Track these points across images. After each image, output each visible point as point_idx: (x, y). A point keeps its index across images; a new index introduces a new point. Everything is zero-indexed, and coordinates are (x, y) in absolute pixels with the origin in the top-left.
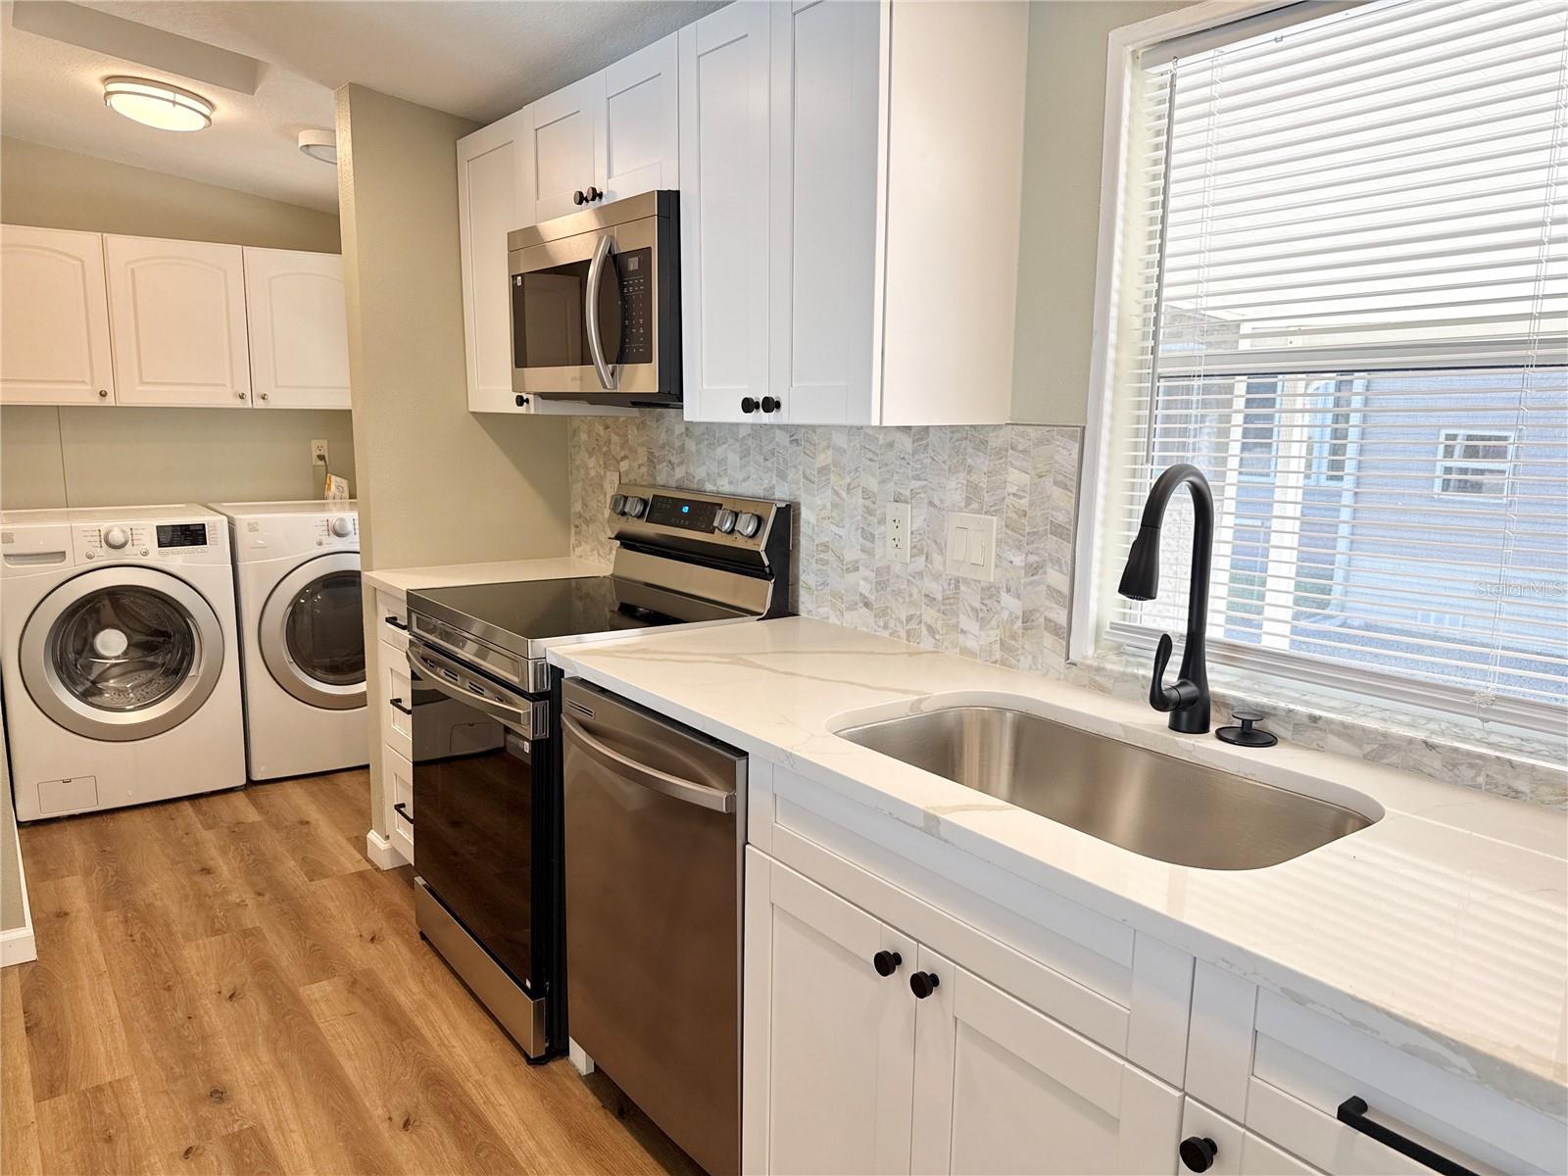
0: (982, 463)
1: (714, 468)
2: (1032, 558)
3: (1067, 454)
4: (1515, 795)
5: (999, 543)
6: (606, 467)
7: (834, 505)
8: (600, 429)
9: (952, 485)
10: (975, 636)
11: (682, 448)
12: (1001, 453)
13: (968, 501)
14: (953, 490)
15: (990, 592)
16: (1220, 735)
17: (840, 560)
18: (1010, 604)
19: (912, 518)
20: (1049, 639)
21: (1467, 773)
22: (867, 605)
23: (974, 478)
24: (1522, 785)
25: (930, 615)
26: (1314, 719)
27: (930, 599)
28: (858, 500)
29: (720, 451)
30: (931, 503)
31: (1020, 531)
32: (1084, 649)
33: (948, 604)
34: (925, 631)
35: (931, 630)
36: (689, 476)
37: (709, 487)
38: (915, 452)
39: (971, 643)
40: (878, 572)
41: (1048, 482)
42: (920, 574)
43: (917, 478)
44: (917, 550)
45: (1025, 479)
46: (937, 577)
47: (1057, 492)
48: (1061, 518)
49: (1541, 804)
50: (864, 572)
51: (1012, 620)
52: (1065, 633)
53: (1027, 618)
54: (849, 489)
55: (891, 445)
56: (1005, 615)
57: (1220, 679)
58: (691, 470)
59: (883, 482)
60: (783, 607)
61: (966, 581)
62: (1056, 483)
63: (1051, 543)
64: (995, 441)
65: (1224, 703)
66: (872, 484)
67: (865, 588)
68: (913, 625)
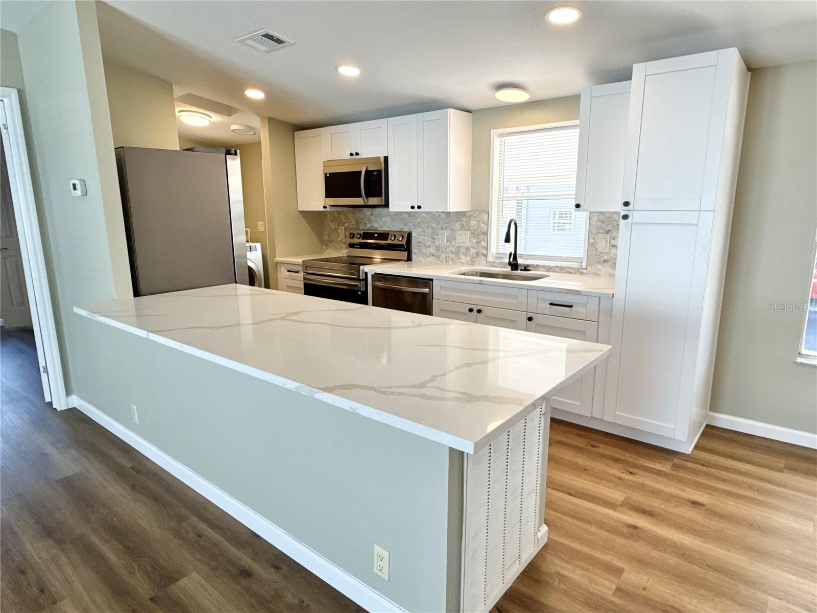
0: (464, 219)
1: (381, 224)
2: (478, 240)
3: (485, 217)
4: (570, 273)
5: (469, 237)
6: (339, 226)
7: (423, 231)
8: (336, 214)
9: (457, 224)
10: (464, 259)
11: (370, 219)
12: (469, 217)
13: (461, 228)
14: (457, 226)
15: (468, 249)
16: (521, 270)
17: (425, 245)
18: (473, 251)
19: (446, 233)
20: (482, 257)
21: (563, 270)
22: (434, 255)
23: (462, 223)
24: (572, 271)
25: (452, 256)
26: (537, 265)
27: (452, 252)
28: (430, 229)
29: (384, 219)
30: (451, 229)
31: (475, 234)
32: (490, 259)
33: (457, 253)
34: (450, 260)
35: (452, 259)
36: (372, 226)
37: (380, 229)
38: (447, 217)
39: (463, 261)
40: (437, 247)
41: (481, 223)
42: (449, 246)
43: (447, 223)
44: (448, 241)
45: (475, 222)
46: (453, 247)
47: (483, 225)
48: (484, 231)
49: (574, 273)
50: (432, 247)
51: (473, 253)
52: (486, 256)
53: (477, 253)
54: (427, 227)
55: (440, 216)
56: (472, 254)
57: (520, 261)
58: (373, 225)
59: (437, 225)
60: (409, 259)
61: (462, 247)
62: (483, 223)
63: (482, 236)
64: (467, 214)
65: (521, 265)
66: (434, 226)
67: (433, 251)
68: (447, 259)
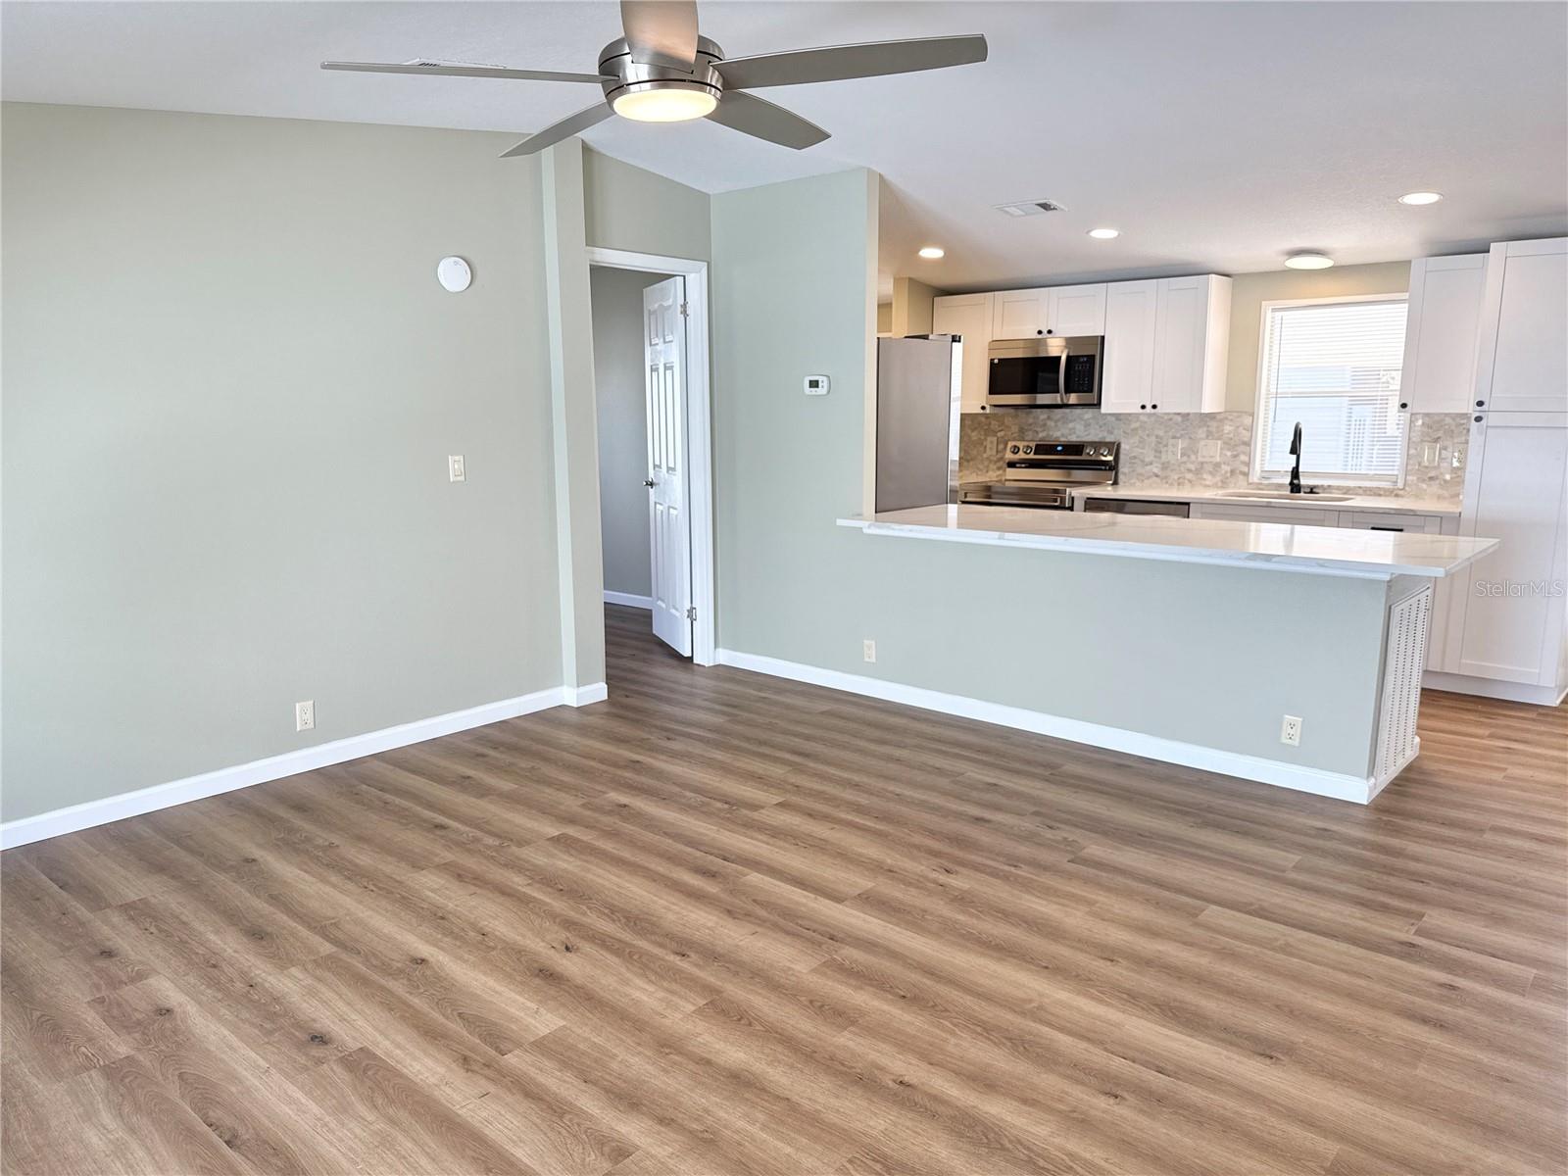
0: (1213, 424)
1: (1066, 432)
2: (1235, 453)
3: (1247, 420)
4: (1380, 495)
5: (1221, 449)
6: (986, 435)
7: (1140, 442)
8: (983, 419)
9: (1200, 431)
10: (1209, 479)
11: (1045, 425)
12: (1221, 421)
13: (1207, 437)
14: (1201, 433)
15: (1217, 465)
16: (1305, 493)
17: (1143, 461)
18: (1226, 468)
19: (1181, 444)
20: (1241, 477)
21: (1368, 492)
22: (1157, 476)
23: (1210, 429)
24: (1382, 493)
25: (1189, 476)
26: (1329, 486)
27: (1189, 471)
28: (1153, 439)
29: (1071, 425)
30: (1190, 438)
31: (1228, 444)
32: (1255, 478)
33: (1198, 472)
34: (1186, 481)
35: (1190, 481)
36: (1048, 435)
37: (1062, 439)
38: (1183, 421)
39: (1207, 483)
40: (1163, 464)
41: (1241, 428)
42: (1185, 463)
43: (1183, 430)
44: (1183, 455)
45: (1231, 428)
46: (1192, 463)
47: (1244, 432)
48: (1246, 439)
49: (1386, 496)
50: (1155, 465)
51: (1226, 472)
52: (1246, 475)
53: (1232, 472)
54: (1148, 435)
55: (1171, 419)
56: (1223, 472)
57: (1303, 481)
58: (1051, 433)
59: (1166, 432)
60: (1115, 483)
61: (1207, 463)
62: (1244, 429)
63: (1242, 448)
64: (1218, 417)
65: (1305, 487)
66: (1161, 433)
67: (1156, 470)
68: (1181, 480)
